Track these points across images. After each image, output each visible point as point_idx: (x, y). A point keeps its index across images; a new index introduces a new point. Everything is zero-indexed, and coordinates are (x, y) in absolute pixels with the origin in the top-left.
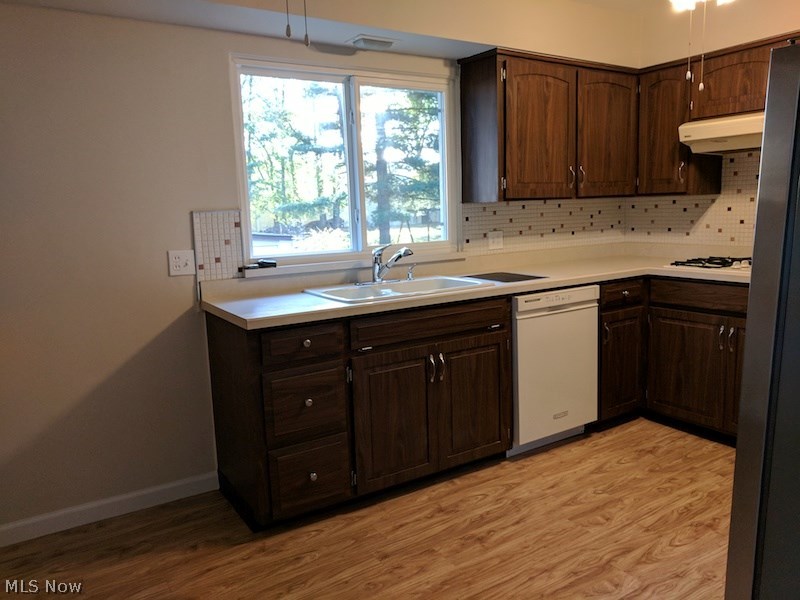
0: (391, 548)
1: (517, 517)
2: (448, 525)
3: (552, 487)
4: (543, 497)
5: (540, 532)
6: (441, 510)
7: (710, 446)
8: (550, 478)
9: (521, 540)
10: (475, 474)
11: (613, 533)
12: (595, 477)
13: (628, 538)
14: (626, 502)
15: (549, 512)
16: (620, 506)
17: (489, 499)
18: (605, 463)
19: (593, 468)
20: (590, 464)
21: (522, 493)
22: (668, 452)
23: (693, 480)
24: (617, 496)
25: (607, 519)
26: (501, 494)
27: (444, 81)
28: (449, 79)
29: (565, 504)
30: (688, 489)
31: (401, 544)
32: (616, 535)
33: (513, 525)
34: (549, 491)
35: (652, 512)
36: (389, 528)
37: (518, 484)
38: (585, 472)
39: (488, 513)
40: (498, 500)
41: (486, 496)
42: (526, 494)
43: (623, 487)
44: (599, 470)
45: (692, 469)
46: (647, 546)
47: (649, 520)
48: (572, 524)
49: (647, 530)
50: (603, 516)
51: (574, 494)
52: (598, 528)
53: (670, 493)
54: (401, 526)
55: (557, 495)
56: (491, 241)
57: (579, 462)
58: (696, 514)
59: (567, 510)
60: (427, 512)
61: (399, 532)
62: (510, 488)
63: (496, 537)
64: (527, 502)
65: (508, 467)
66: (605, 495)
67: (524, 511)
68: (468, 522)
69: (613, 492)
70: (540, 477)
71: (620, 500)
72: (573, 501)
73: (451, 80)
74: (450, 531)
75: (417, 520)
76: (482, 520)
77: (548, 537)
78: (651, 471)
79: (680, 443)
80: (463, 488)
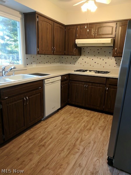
0: (19, 156)
1: (50, 136)
2: (33, 143)
3: (55, 126)
4: (54, 129)
5: (57, 140)
6: (30, 139)
7: (82, 110)
8: (54, 124)
9: (53, 143)
10: (35, 126)
11: (73, 136)
12: (64, 122)
13: (76, 136)
14: (72, 127)
15: (57, 133)
16: (72, 128)
17: (42, 133)
18: (64, 118)
19: (62, 119)
20: (61, 119)
21: (49, 129)
22: (76, 113)
23: (83, 119)
24: (70, 126)
25: (70, 132)
26: (44, 131)
27: (20, 19)
28: (21, 18)
29: (60, 130)
30: (83, 121)
31: (22, 153)
32: (74, 136)
33: (50, 139)
34: (55, 128)
35: (78, 128)
36: (17, 149)
37: (47, 127)
38: (61, 120)
39: (43, 137)
40: (44, 133)
41: (40, 132)
42: (50, 129)
43: (70, 123)
44: (64, 120)
45: (81, 116)
46: (81, 137)
47: (79, 130)
48: (63, 136)
49: (79, 133)
50: (69, 132)
51: (61, 127)
52: (69, 135)
53: (80, 123)
54: (20, 147)
55: (57, 128)
56: (33, 65)
57: (59, 118)
58: (87, 127)
59: (61, 132)
60: (26, 141)
61: (20, 149)
62: (46, 128)
63: (47, 144)
64: (51, 132)
65: (43, 123)
66: (67, 126)
67: (51, 135)
68: (38, 141)
69: (69, 125)
70: (52, 124)
71: (71, 127)
72: (61, 129)
73: (21, 19)
74: (35, 145)
75: (24, 144)
76: (42, 140)
77: (60, 141)
78: (74, 118)
79: (77, 110)
80: (34, 131)
